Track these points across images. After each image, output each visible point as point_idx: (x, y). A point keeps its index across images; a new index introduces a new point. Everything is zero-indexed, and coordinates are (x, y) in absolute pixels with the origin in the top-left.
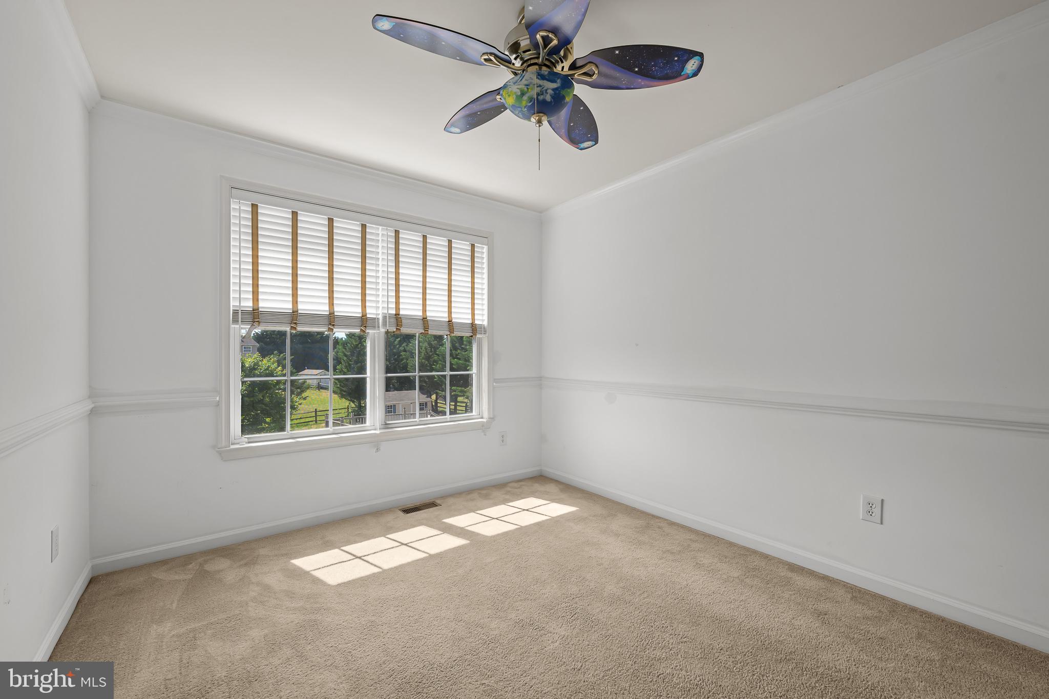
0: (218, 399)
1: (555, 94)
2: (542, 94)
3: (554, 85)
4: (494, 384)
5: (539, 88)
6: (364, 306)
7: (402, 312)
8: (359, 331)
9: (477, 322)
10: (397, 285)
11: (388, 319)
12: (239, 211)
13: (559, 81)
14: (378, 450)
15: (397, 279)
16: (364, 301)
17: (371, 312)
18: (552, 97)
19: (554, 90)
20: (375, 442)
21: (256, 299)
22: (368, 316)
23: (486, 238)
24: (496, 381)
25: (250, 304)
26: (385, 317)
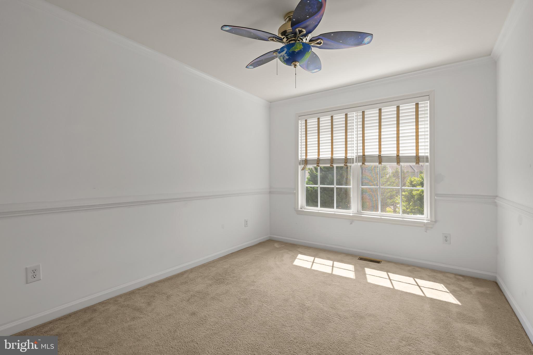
0: (295, 192)
1: (287, 54)
2: (284, 58)
3: (285, 52)
4: (436, 197)
5: (282, 57)
6: (346, 153)
7: (366, 154)
8: (344, 165)
9: (420, 155)
10: (363, 140)
11: (357, 158)
12: (301, 123)
13: (285, 49)
14: (351, 223)
15: (363, 137)
16: (346, 150)
17: (349, 156)
18: (288, 56)
19: (286, 53)
20: (351, 220)
21: (306, 155)
22: (348, 157)
23: (428, 96)
24: (437, 195)
25: (305, 157)
26: (356, 157)
